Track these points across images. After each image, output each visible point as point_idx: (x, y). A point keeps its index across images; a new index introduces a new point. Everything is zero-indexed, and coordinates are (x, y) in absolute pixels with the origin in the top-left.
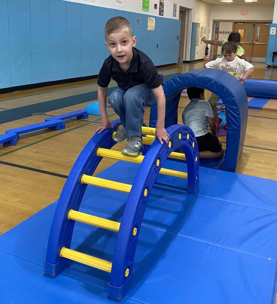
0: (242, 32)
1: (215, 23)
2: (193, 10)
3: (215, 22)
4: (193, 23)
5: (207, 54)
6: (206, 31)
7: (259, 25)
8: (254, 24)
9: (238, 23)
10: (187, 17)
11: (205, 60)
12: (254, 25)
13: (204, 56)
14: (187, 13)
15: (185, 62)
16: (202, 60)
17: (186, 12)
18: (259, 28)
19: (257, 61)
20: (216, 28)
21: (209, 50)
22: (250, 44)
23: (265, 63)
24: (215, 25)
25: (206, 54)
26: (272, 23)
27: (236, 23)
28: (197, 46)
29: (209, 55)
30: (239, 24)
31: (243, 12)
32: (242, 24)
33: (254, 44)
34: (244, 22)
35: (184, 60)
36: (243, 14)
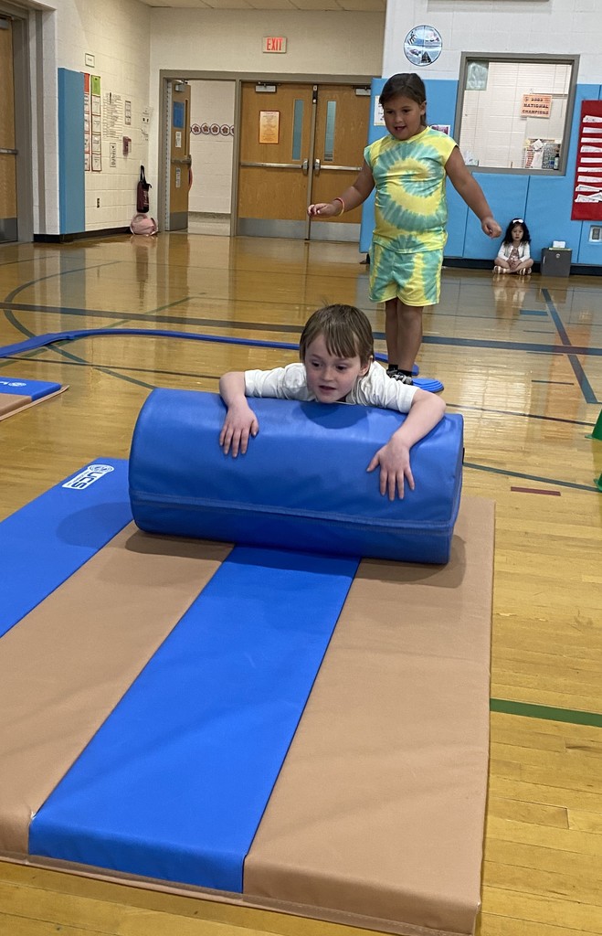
0: (273, 124)
1: (170, 85)
2: (56, 12)
3: (168, 80)
4: (61, 71)
5: (146, 209)
6: (133, 114)
7: (336, 93)
8: (316, 88)
9: (256, 83)
10: (32, 44)
11: (136, 230)
12: (315, 96)
13: (135, 218)
14: (32, 26)
15: (43, 240)
16: (124, 232)
17: (26, 22)
18: (332, 105)
19: (334, 238)
20: (175, 104)
21: (153, 194)
22: (305, 168)
23: (358, 244)
24: (170, 90)
25: (142, 208)
26: (380, 77)
27: (247, 84)
28: (95, 174)
29: (153, 212)
30: (259, 89)
31: (271, 42)
32: (272, 89)
33: (317, 168)
34: (279, 83)
35: (37, 232)
36: (274, 48)
